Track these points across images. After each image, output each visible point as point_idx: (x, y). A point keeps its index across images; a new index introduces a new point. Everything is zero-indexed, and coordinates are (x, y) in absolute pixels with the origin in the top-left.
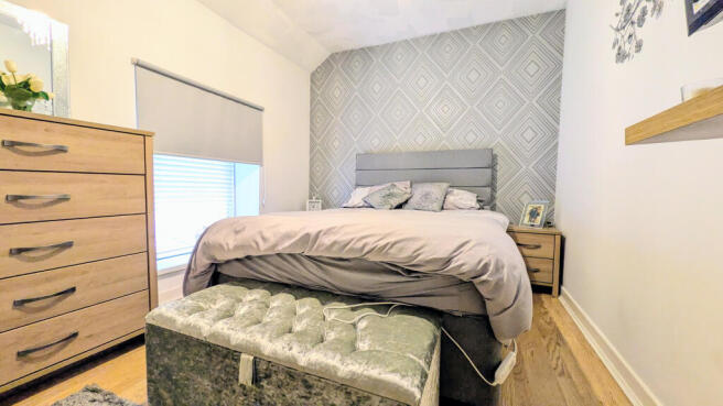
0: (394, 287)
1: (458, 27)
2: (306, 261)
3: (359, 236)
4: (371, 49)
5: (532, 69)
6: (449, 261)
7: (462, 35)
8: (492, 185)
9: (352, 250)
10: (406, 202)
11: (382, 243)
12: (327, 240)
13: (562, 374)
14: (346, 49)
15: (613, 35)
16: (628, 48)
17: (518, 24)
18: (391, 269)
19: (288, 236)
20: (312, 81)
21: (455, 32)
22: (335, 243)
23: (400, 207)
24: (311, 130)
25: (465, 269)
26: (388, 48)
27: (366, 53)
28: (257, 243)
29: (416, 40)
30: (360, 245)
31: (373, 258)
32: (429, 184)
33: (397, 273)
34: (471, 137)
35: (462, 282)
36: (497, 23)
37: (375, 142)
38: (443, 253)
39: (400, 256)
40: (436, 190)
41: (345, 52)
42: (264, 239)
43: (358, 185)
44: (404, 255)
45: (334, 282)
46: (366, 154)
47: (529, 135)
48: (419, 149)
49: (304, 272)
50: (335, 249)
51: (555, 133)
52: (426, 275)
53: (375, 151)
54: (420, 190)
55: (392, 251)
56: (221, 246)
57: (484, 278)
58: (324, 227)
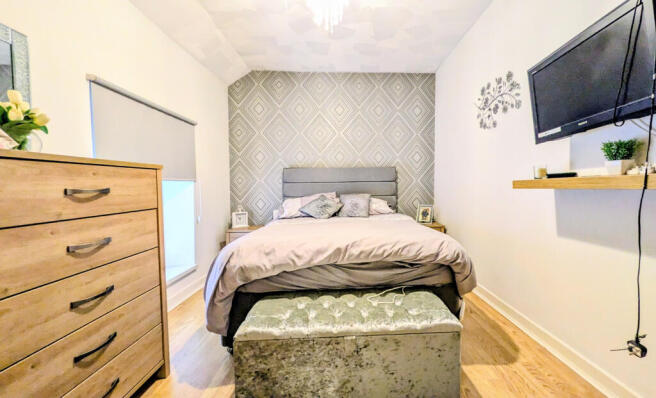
0: (400, 276)
1: (366, 71)
2: (333, 269)
3: (379, 244)
4: (292, 73)
5: (417, 111)
6: (437, 255)
7: (369, 77)
8: (395, 194)
9: (375, 256)
10: (339, 211)
11: (396, 248)
12: (355, 251)
13: (471, 312)
14: (268, 69)
15: (477, 111)
16: (488, 122)
17: (408, 77)
18: (400, 265)
19: (319, 252)
20: (230, 93)
21: (364, 74)
22: (361, 253)
23: (335, 215)
24: (230, 141)
25: (448, 258)
26: (309, 76)
27: (287, 76)
28: (293, 261)
29: (333, 74)
30: (381, 251)
31: (390, 259)
32: (354, 196)
33: (404, 267)
34: (379, 157)
35: (442, 265)
36: (394, 74)
37: (300, 159)
38: (434, 251)
39: (408, 255)
40: (361, 200)
41: (266, 72)
42: (298, 256)
43: (285, 197)
44: (412, 254)
45: (356, 281)
46: (291, 168)
47: (417, 157)
48: (341, 165)
49: (333, 278)
50: (362, 256)
51: (432, 157)
52: (422, 265)
53: (300, 165)
54: (349, 201)
55: (404, 253)
56: (259, 268)
57: (458, 261)
58: (350, 242)
